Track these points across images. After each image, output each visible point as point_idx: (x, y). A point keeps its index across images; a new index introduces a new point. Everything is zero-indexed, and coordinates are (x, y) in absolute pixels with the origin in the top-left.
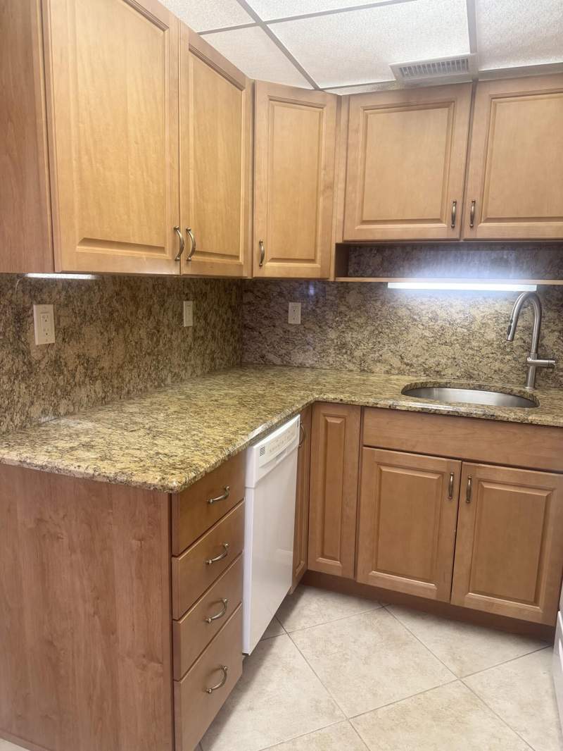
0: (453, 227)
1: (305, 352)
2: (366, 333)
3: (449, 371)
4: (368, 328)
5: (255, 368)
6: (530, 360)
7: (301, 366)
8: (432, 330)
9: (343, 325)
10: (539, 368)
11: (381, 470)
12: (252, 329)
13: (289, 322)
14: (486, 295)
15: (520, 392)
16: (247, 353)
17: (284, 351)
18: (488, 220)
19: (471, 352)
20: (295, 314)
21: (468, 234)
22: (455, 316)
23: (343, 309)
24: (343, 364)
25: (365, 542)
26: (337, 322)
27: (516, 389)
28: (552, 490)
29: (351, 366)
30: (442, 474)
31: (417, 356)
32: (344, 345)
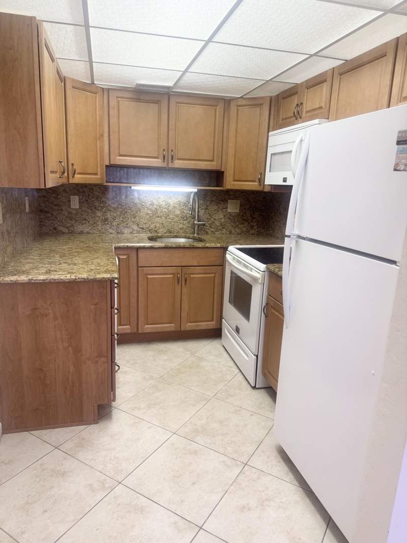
0: (164, 162)
1: (83, 224)
2: (119, 213)
3: (161, 230)
4: (119, 210)
5: (51, 236)
6: (196, 222)
7: (81, 233)
8: (151, 210)
9: (105, 209)
10: (199, 225)
11: (147, 278)
12: (47, 212)
13: (72, 207)
14: (175, 193)
15: (193, 237)
16: (44, 227)
17: (69, 225)
18: (179, 159)
19: (170, 220)
20: (75, 202)
21: (171, 165)
22: (162, 203)
23: (104, 199)
24: (107, 230)
25: (141, 313)
26: (101, 207)
27: (191, 236)
28: (215, 273)
29: (111, 231)
30: (174, 274)
31: (145, 224)
32: (106, 220)
